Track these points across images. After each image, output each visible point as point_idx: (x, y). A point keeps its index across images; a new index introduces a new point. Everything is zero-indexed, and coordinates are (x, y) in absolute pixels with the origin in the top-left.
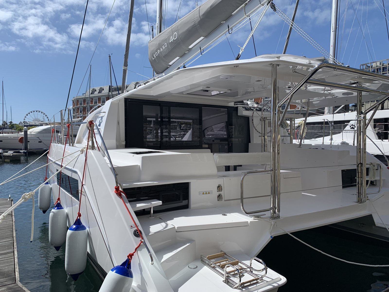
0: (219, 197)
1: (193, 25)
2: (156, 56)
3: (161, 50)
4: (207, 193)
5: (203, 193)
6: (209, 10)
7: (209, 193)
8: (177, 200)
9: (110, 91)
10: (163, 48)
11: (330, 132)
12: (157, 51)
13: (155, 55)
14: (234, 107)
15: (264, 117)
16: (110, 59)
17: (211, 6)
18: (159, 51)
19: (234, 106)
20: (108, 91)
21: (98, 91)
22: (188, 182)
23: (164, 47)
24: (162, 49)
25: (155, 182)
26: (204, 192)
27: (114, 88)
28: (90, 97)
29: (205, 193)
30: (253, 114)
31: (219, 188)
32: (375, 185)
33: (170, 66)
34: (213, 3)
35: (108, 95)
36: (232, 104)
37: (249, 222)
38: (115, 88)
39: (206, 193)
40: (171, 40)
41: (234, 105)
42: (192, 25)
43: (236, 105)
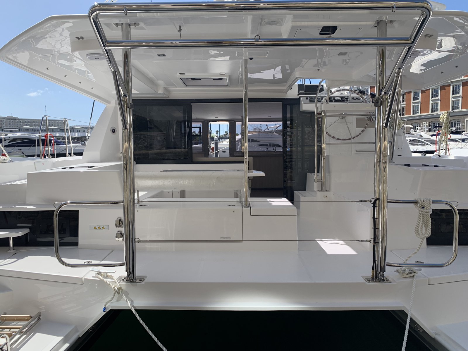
4: (101, 228)
5: (95, 228)
7: (103, 228)
22: (77, 211)
26: (95, 226)
29: (97, 227)
37: (83, 279)
39: (99, 228)
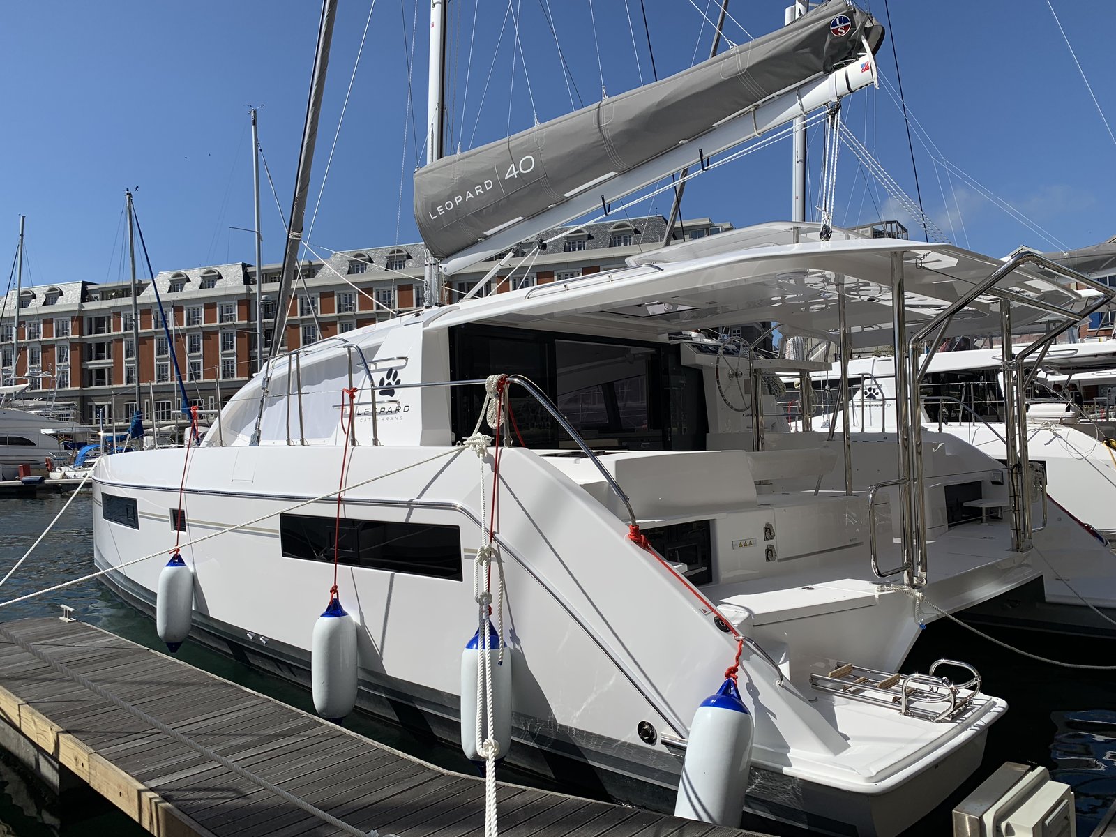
0: (770, 550)
1: (594, 143)
2: (445, 210)
3: (467, 197)
4: (748, 544)
5: (741, 545)
6: (653, 110)
7: (750, 544)
8: (693, 564)
9: (83, 299)
10: (477, 192)
11: (822, 407)
12: (451, 197)
13: (444, 207)
14: (668, 345)
15: (755, 368)
16: (130, 202)
17: (660, 103)
18: (459, 199)
19: (668, 342)
20: (78, 300)
21: (41, 298)
22: (709, 520)
23: (480, 191)
24: (473, 192)
25: (656, 521)
26: (741, 542)
27: (100, 288)
28: (18, 316)
29: (743, 544)
30: (718, 362)
31: (768, 529)
32: (1000, 518)
33: (486, 237)
34: (669, 95)
35: (80, 311)
36: (664, 339)
37: (877, 597)
38: (103, 290)
39: (745, 545)
40: (512, 172)
41: (670, 339)
42: (592, 141)
43: (675, 339)
